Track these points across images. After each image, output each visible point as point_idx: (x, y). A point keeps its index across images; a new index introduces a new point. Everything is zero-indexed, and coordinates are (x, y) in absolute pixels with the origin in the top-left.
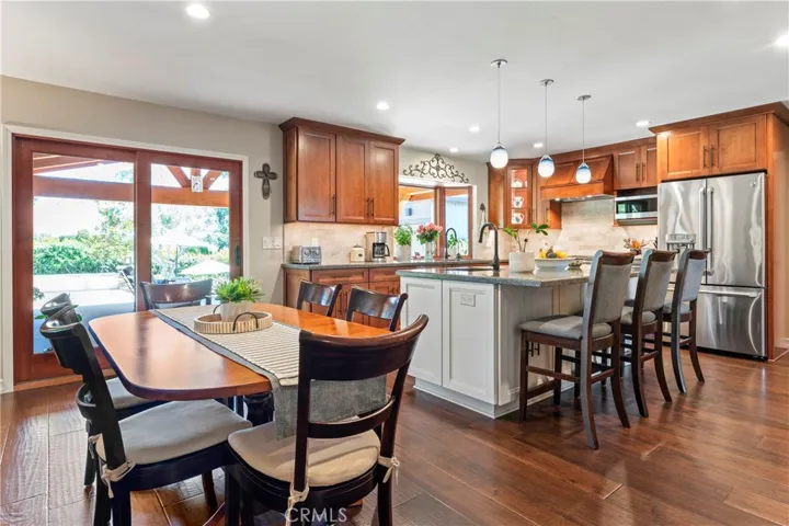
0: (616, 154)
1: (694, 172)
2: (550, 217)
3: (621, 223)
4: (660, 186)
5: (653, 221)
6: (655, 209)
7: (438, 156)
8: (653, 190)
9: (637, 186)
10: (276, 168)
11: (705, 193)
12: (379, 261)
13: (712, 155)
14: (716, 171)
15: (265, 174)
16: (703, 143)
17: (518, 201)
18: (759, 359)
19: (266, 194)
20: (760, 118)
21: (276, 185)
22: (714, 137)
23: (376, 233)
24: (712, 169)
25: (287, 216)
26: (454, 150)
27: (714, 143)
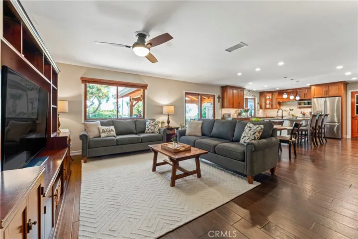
0: (298, 91)
1: (322, 96)
2: (278, 106)
3: (300, 108)
4: (312, 99)
5: (311, 107)
6: (311, 104)
7: (249, 91)
8: (311, 99)
9: (304, 98)
10: (221, 96)
11: (325, 101)
12: (239, 117)
13: (327, 92)
14: (328, 96)
15: (219, 98)
16: (324, 89)
17: (268, 102)
18: (339, 139)
19: (219, 102)
20: (339, 84)
21: (221, 100)
22: (327, 88)
23: (239, 110)
24: (327, 95)
25: (223, 107)
26: (255, 90)
27: (327, 89)
